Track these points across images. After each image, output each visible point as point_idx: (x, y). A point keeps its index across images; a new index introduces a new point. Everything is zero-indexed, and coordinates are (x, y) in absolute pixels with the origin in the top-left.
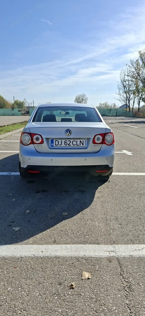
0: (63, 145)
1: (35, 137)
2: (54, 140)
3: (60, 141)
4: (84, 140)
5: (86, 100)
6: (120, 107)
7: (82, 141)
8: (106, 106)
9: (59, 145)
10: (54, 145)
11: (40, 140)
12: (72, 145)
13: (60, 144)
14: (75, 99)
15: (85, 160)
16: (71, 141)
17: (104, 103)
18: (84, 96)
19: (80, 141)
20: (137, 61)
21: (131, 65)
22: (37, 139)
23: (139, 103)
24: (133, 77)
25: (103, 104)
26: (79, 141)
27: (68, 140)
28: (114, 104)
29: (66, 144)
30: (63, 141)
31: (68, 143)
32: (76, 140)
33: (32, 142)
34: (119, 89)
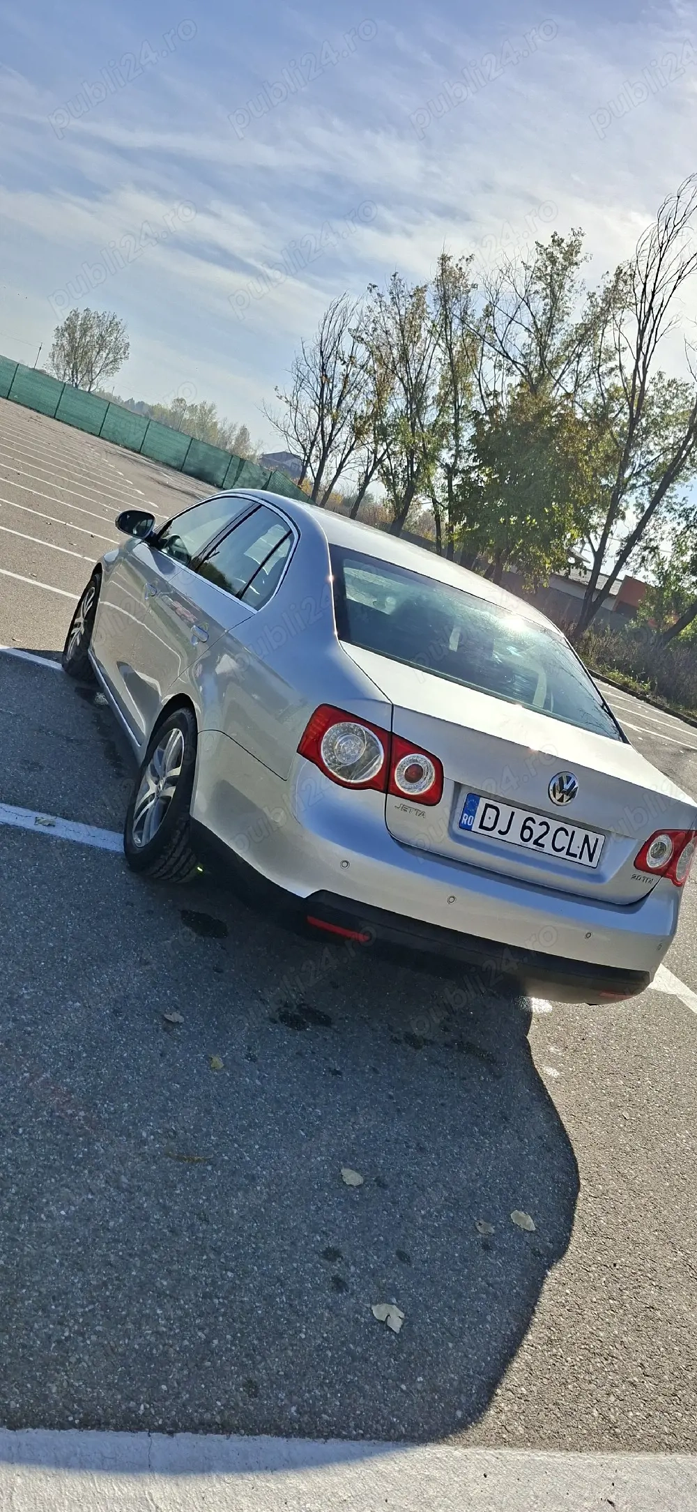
0: (514, 836)
1: (405, 762)
2: (483, 802)
3: (505, 811)
4: (601, 838)
5: (116, 350)
6: (265, 458)
7: (592, 837)
8: (202, 425)
9: (495, 833)
10: (475, 827)
11: (425, 785)
12: (548, 848)
13: (502, 825)
14: (61, 325)
15: (588, 936)
16: (555, 826)
17: (197, 403)
18: (114, 326)
19: (586, 840)
20: (420, 291)
21: (387, 299)
22: (414, 775)
23: (367, 482)
24: (380, 360)
25: (193, 409)
26: (580, 834)
27: (539, 819)
28: (244, 431)
29: (527, 834)
30: (521, 816)
31: (538, 830)
32: (570, 828)
33: (384, 783)
34: (301, 380)
